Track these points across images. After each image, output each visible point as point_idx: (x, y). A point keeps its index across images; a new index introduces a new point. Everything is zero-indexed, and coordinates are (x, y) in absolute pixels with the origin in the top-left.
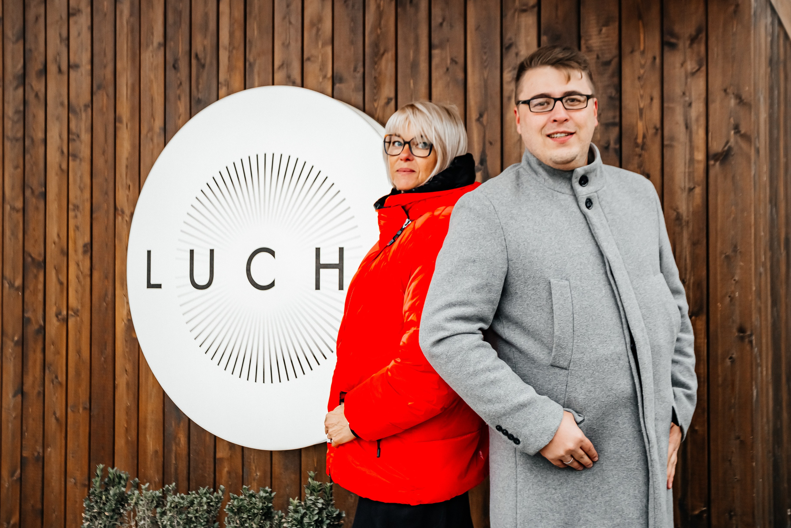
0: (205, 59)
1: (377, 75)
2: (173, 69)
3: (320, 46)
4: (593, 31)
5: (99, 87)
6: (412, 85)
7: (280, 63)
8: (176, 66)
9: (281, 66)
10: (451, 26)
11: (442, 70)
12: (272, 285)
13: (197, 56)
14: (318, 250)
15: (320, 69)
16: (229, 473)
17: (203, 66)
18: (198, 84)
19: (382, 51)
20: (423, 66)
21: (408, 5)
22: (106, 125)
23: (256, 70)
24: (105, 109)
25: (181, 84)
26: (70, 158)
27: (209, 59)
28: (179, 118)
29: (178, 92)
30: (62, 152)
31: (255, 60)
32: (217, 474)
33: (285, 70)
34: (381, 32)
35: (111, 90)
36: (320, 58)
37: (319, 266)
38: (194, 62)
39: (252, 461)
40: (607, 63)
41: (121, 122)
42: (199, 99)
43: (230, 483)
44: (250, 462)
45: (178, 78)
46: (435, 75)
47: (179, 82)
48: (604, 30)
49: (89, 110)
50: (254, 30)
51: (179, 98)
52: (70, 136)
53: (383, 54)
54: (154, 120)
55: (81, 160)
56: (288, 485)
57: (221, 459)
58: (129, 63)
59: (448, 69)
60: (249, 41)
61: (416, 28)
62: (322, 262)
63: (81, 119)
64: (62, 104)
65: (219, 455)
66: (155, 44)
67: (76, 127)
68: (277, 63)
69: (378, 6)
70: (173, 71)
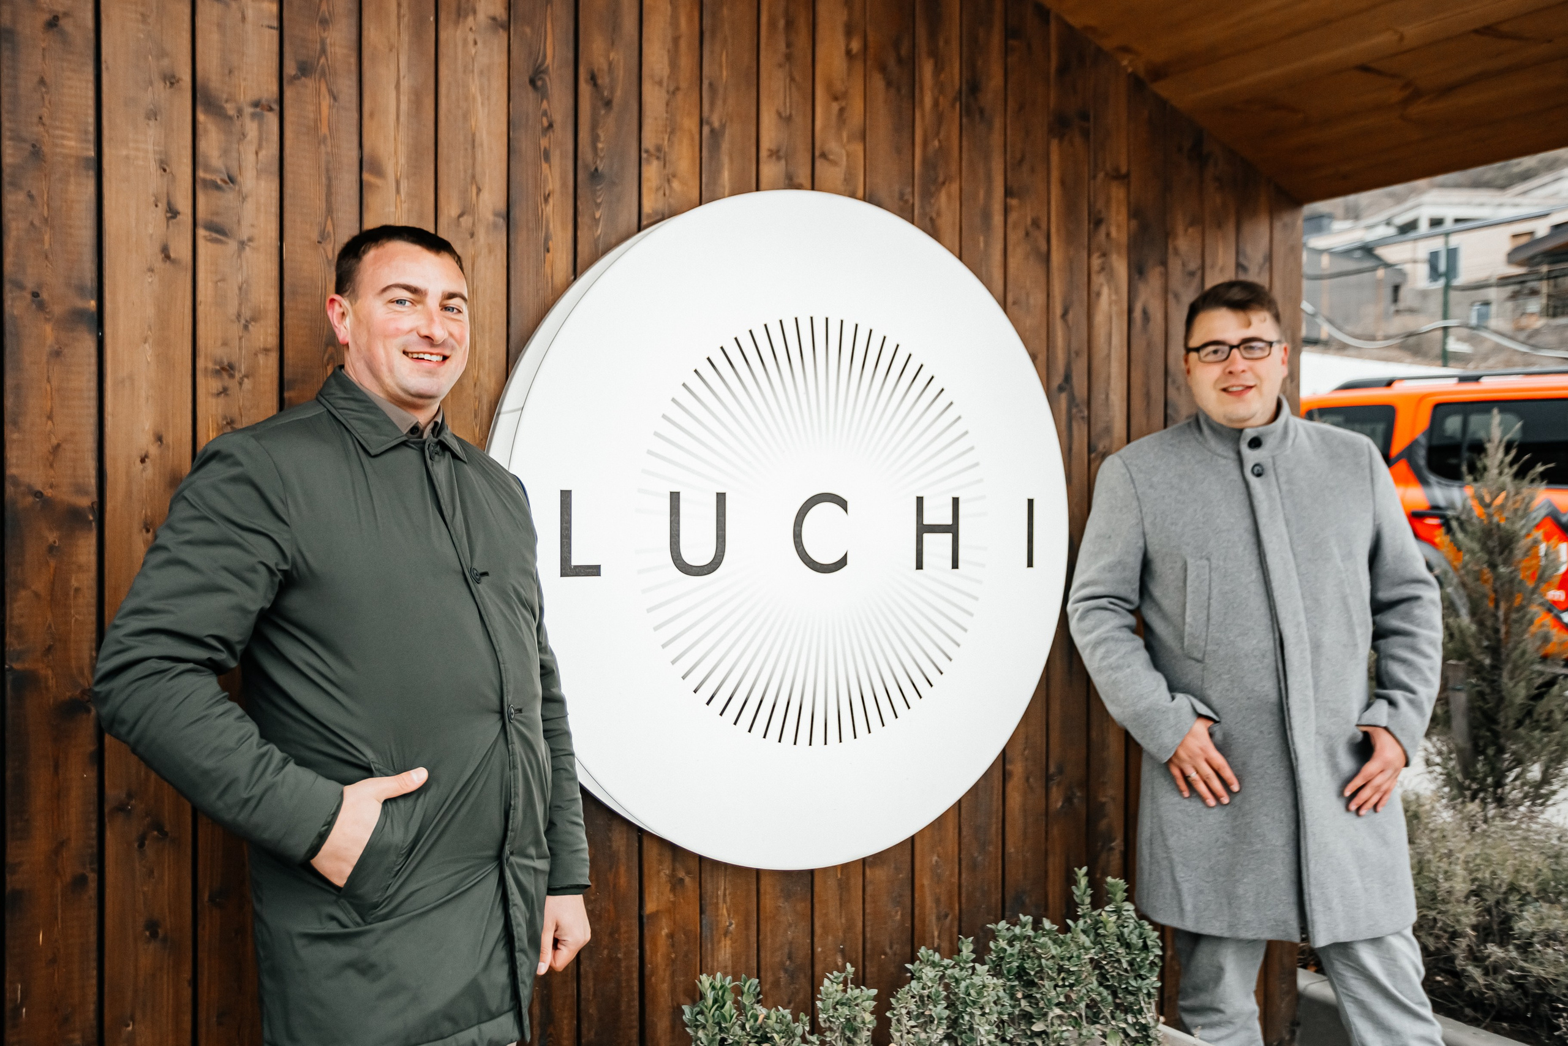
0: (612, 90)
1: (934, 215)
2: (530, 88)
3: (845, 140)
4: (1180, 229)
5: (305, 69)
6: (982, 245)
7: (774, 147)
8: (539, 83)
9: (775, 154)
10: (1033, 170)
11: (1021, 233)
12: (842, 563)
13: (593, 79)
14: (920, 500)
15: (845, 180)
16: (671, 936)
17: (608, 104)
18: (595, 139)
19: (941, 179)
20: (997, 219)
21: (977, 117)
22: (328, 170)
23: (725, 146)
24: (324, 130)
25: (551, 126)
26: (201, 232)
27: (620, 93)
28: (546, 199)
29: (544, 142)
30: (172, 213)
31: (723, 126)
32: (647, 947)
33: (783, 162)
34: (941, 147)
35: (347, 87)
36: (845, 159)
37: (923, 529)
38: (585, 88)
39: (721, 901)
40: (1192, 274)
41: (378, 172)
42: (596, 170)
43: (673, 956)
44: (717, 903)
45: (545, 114)
46: (1013, 237)
47: (545, 123)
48: (1190, 230)
49: (272, 119)
50: (721, 66)
51: (547, 156)
52: (201, 174)
53: (944, 183)
54: (479, 190)
55: (242, 244)
56: (790, 925)
57: (655, 915)
58: (405, 37)
59: (1027, 234)
60: (711, 85)
61: (987, 158)
62: (927, 521)
63: (244, 135)
64: (171, 80)
65: (650, 907)
66: (482, 16)
67: (225, 152)
68: (766, 144)
69: (936, 104)
70: (531, 94)
